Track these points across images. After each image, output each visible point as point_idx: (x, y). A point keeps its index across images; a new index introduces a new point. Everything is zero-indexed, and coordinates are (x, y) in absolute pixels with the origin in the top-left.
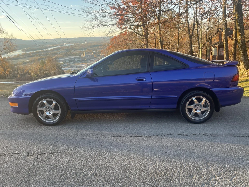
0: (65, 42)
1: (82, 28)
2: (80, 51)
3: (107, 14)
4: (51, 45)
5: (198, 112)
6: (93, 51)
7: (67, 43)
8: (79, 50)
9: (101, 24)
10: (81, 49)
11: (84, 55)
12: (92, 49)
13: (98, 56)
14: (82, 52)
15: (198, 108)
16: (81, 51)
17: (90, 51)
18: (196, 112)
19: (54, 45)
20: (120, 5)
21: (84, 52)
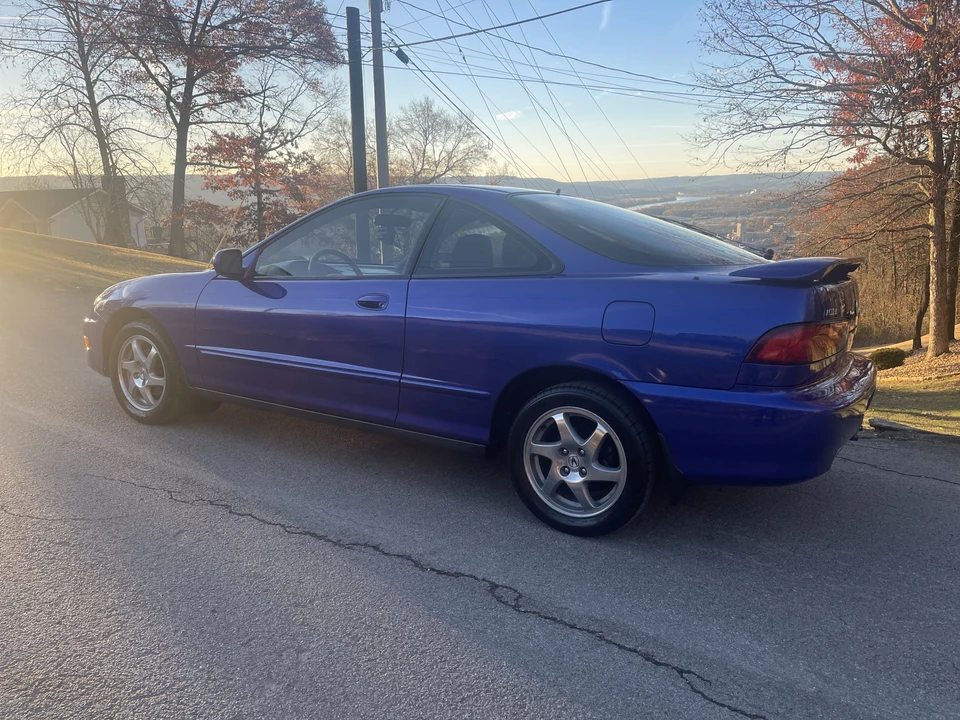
0: (681, 190)
1: (687, 140)
2: (726, 218)
3: (791, 86)
4: (637, 200)
5: (575, 479)
6: (775, 220)
7: (687, 192)
8: (725, 216)
9: (754, 124)
10: (730, 215)
11: (738, 233)
12: (771, 215)
13: (788, 238)
14: (733, 224)
15: (573, 461)
16: (731, 219)
17: (761, 220)
18: (564, 478)
19: (646, 199)
20: (836, 54)
21: (739, 225)
